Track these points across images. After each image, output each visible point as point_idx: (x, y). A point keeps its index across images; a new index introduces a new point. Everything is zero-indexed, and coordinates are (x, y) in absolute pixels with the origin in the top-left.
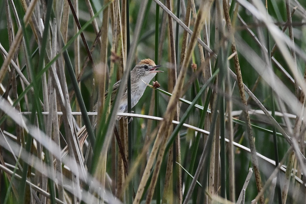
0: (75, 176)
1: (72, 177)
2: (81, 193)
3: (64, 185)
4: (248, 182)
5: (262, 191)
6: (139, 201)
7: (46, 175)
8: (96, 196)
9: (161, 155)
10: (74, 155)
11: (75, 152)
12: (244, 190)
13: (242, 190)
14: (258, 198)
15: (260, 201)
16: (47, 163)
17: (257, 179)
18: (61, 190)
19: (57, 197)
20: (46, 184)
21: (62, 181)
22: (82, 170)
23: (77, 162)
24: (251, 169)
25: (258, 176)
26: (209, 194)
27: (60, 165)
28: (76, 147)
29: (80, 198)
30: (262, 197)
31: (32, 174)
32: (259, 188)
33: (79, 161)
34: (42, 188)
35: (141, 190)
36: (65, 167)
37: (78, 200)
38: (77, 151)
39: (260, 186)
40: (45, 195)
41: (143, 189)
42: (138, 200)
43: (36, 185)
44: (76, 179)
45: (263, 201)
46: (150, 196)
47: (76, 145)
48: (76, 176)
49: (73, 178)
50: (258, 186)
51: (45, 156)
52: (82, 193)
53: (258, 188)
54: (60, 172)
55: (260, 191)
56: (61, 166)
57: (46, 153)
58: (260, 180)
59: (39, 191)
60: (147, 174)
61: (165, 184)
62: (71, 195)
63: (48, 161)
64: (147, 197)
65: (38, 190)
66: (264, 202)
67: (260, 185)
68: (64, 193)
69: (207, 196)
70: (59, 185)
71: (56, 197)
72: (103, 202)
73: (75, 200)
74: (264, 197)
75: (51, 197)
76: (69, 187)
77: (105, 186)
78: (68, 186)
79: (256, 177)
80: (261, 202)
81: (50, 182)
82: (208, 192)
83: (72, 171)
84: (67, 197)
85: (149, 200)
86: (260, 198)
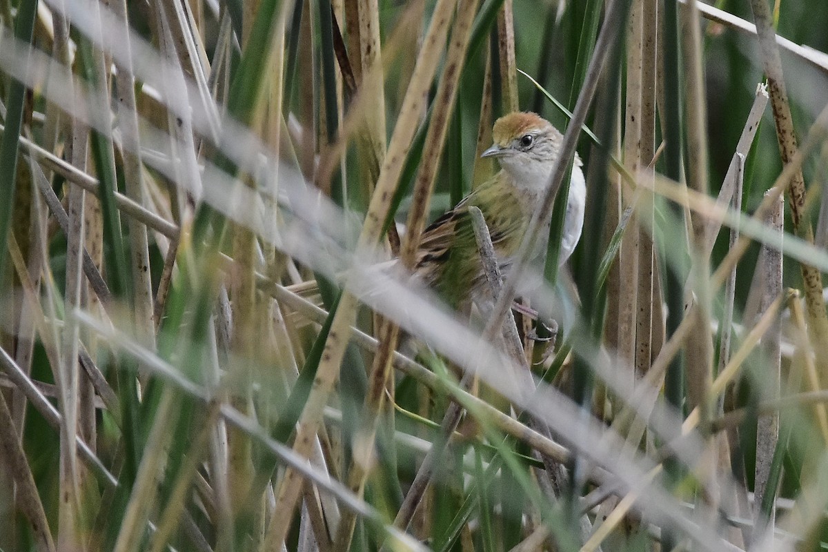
0: (180, 122)
1: (167, 123)
2: (200, 173)
3: (142, 152)
4: (755, 129)
5: (796, 157)
6: (389, 196)
7: (85, 120)
8: (250, 183)
9: (458, 45)
10: (174, 51)
11: (180, 41)
12: (740, 155)
13: (735, 156)
14: (783, 180)
15: (791, 194)
16: (84, 76)
17: (779, 120)
18: (135, 168)
19: (122, 189)
20: (84, 148)
21: (137, 138)
22: (204, 100)
23: (186, 74)
24: (762, 89)
25: (783, 109)
26: (627, 169)
27: (130, 83)
28: (181, 24)
29: (198, 196)
30: (798, 180)
31: (37, 115)
32: (785, 148)
33: (193, 72)
34: (70, 162)
35: (394, 160)
36: (148, 89)
37: (191, 201)
38: (185, 37)
39: (790, 143)
40: (82, 184)
41: (403, 159)
42: (385, 195)
43: (51, 151)
44: (181, 130)
45: (801, 193)
46: (425, 180)
47: (182, 18)
48: (183, 120)
49: (171, 128)
50: (782, 142)
51: (79, 54)
52: (204, 176)
53: (781, 149)
54: (129, 106)
55: (791, 161)
56: (133, 89)
57: (83, 44)
58: (788, 124)
59: (61, 171)
60: (414, 106)
61: (480, 139)
62: (167, 183)
63: (89, 71)
64: (417, 184)
65: (57, 168)
66: (803, 194)
67: (790, 140)
68: (145, 177)
69: (619, 176)
70: (125, 151)
71: (119, 191)
72: (276, 204)
73: (182, 199)
74: (802, 180)
75: (102, 192)
76: (159, 158)
77: (280, 154)
78: (156, 152)
79: (776, 113)
80: (793, 194)
81: (97, 140)
82: (623, 162)
83: (170, 104)
84: (155, 189)
85: (423, 191)
86: (792, 180)
